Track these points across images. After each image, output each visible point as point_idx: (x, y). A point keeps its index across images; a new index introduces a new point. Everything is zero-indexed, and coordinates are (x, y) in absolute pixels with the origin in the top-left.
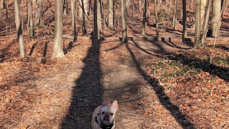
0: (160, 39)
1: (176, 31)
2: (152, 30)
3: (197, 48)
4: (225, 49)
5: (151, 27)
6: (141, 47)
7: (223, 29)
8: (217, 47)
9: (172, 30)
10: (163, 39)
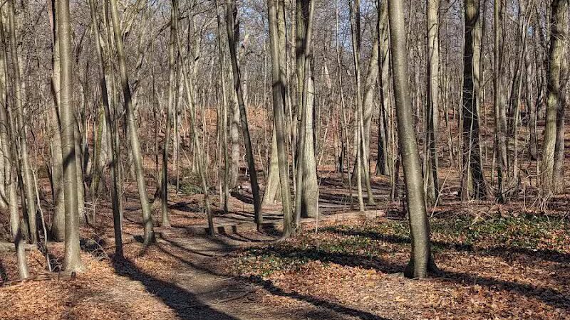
0: (217, 231)
1: (230, 212)
2: (178, 217)
3: (291, 236)
4: (335, 233)
5: (173, 210)
6: (186, 247)
7: (324, 200)
8: (321, 230)
9: (222, 212)
10: (221, 230)
